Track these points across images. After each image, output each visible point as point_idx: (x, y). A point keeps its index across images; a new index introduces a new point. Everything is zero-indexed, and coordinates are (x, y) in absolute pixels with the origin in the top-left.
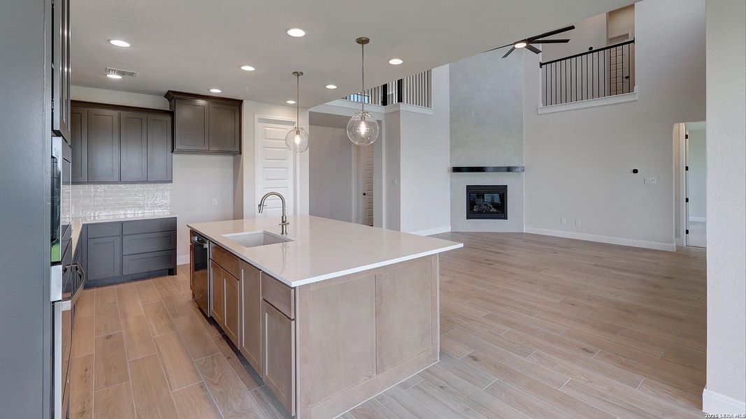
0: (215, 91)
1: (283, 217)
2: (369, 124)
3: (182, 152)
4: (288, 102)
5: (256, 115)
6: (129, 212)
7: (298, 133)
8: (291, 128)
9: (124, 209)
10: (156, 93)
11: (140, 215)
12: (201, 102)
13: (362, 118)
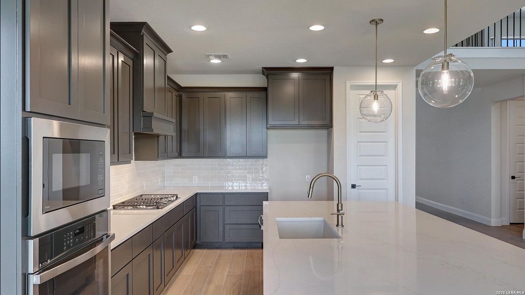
0: (301, 61)
1: (338, 205)
2: (454, 74)
3: (274, 127)
4: (384, 61)
5: (347, 83)
6: (235, 184)
7: (376, 97)
8: (368, 92)
9: (231, 181)
10: (255, 72)
11: (244, 188)
12: (295, 75)
13: (443, 66)
